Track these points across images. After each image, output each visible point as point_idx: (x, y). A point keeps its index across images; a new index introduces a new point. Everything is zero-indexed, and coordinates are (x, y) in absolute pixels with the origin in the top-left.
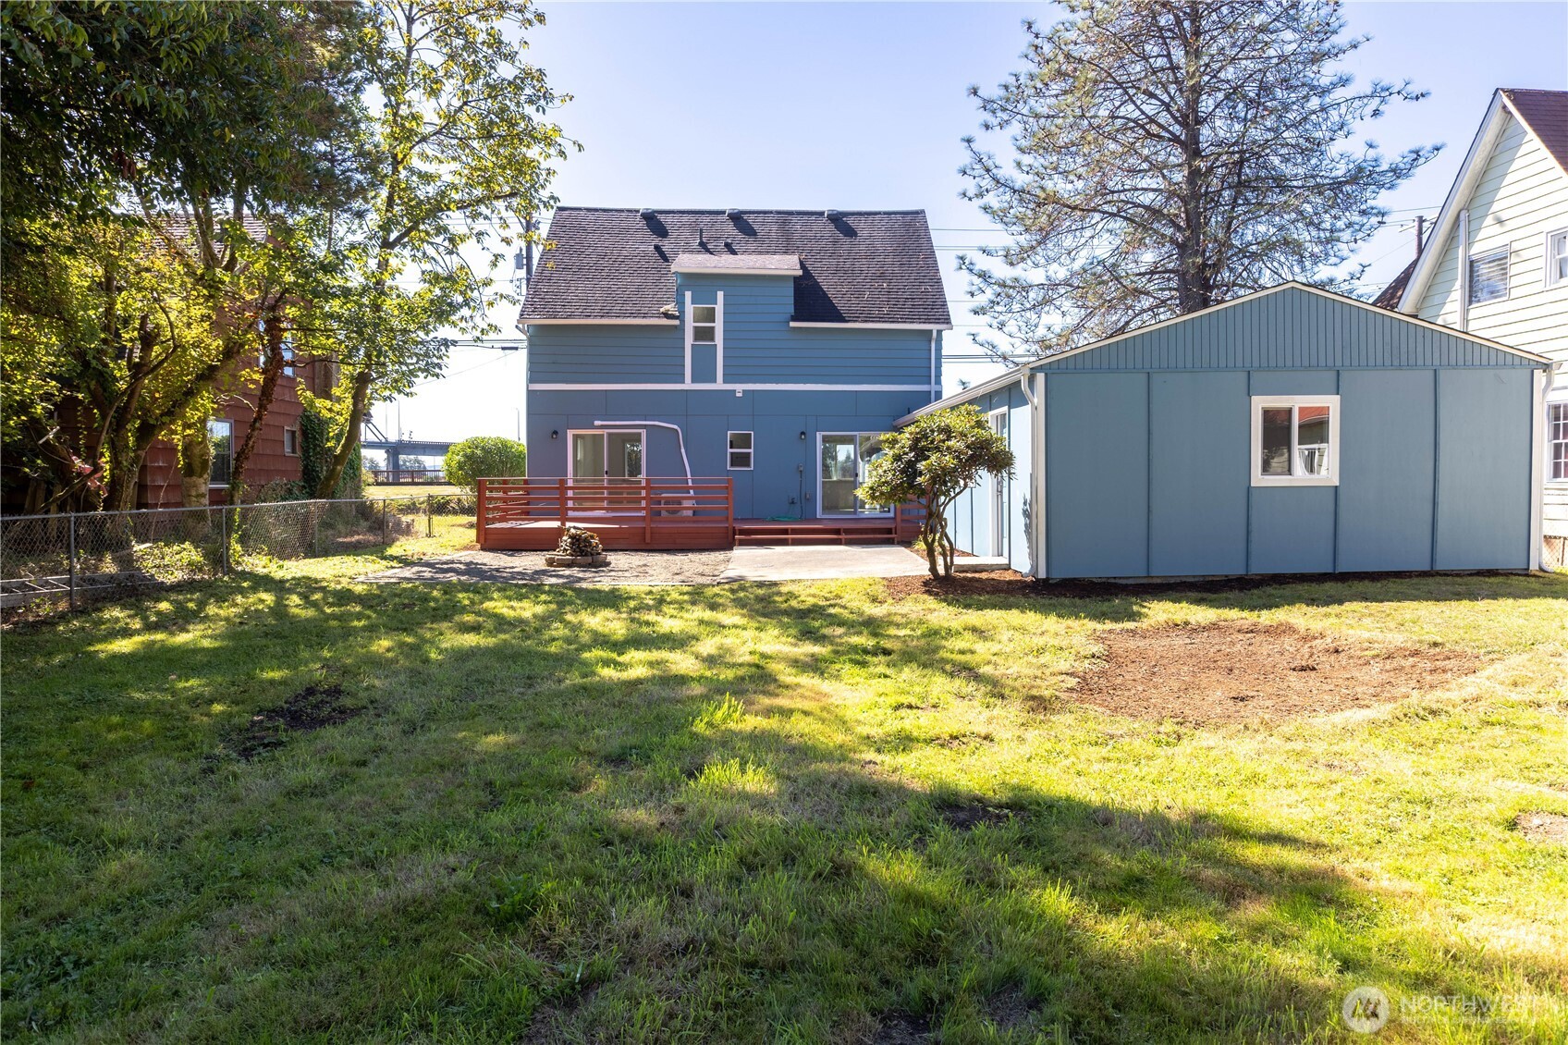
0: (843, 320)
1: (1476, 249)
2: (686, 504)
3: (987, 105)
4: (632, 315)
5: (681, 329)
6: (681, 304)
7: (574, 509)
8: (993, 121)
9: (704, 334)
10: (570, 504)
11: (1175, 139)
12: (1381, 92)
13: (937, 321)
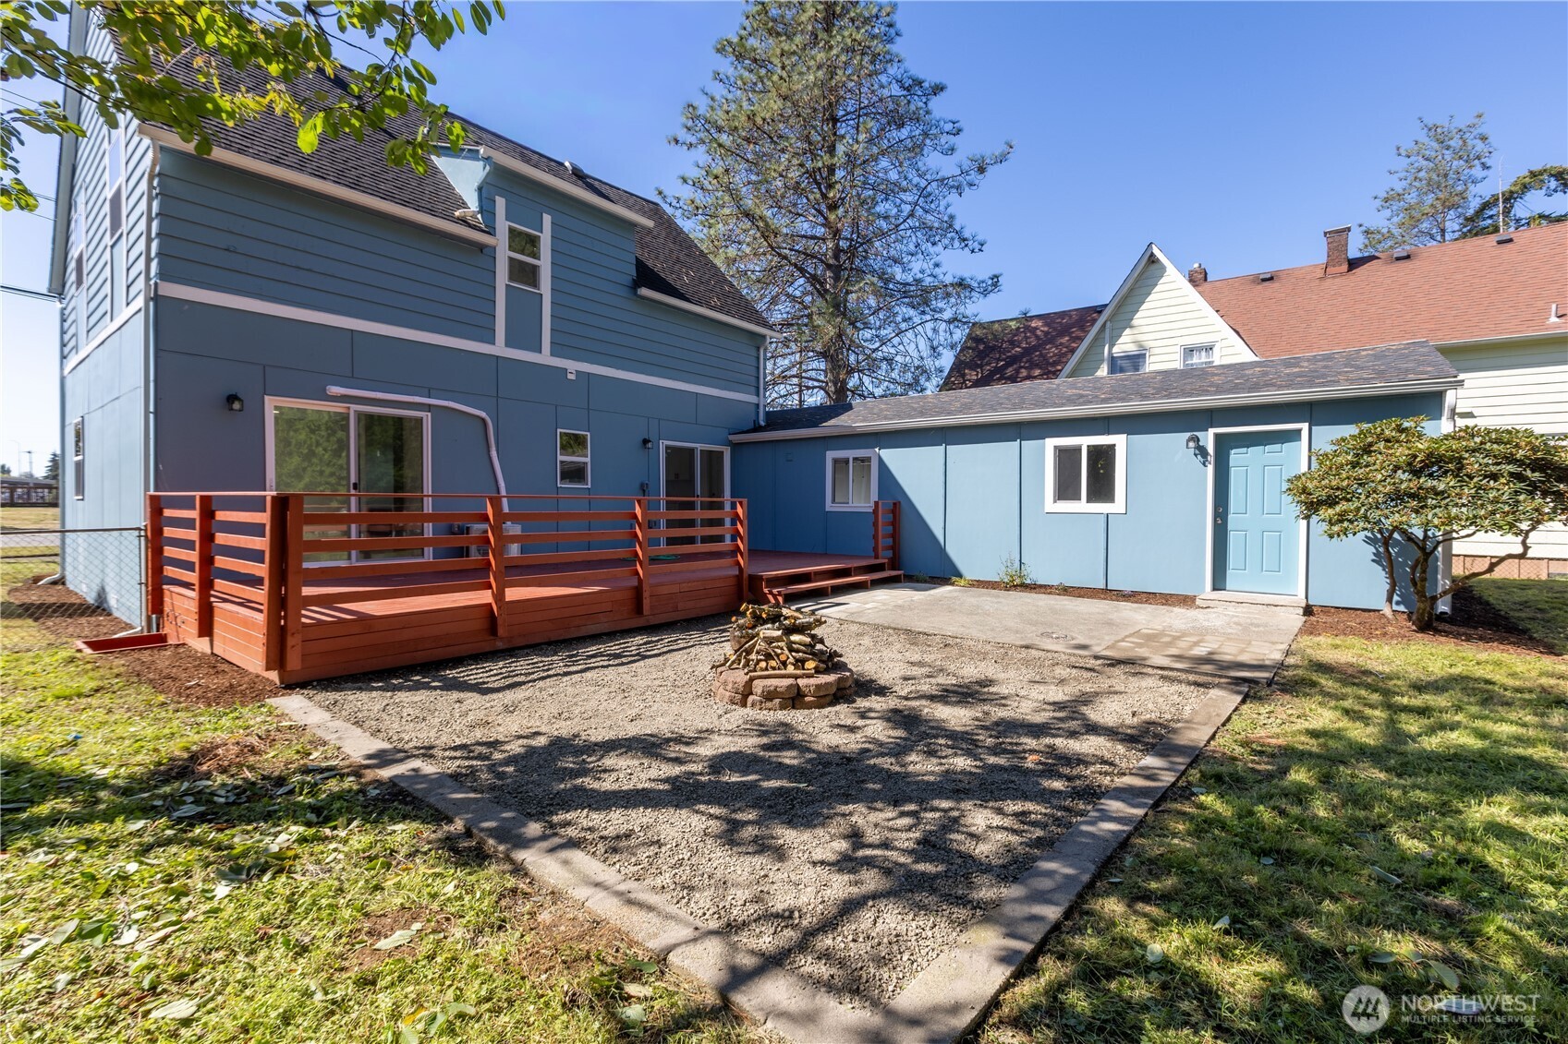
0: (690, 301)
1: (1115, 350)
6: (490, 211)
9: (524, 273)
13: (767, 327)
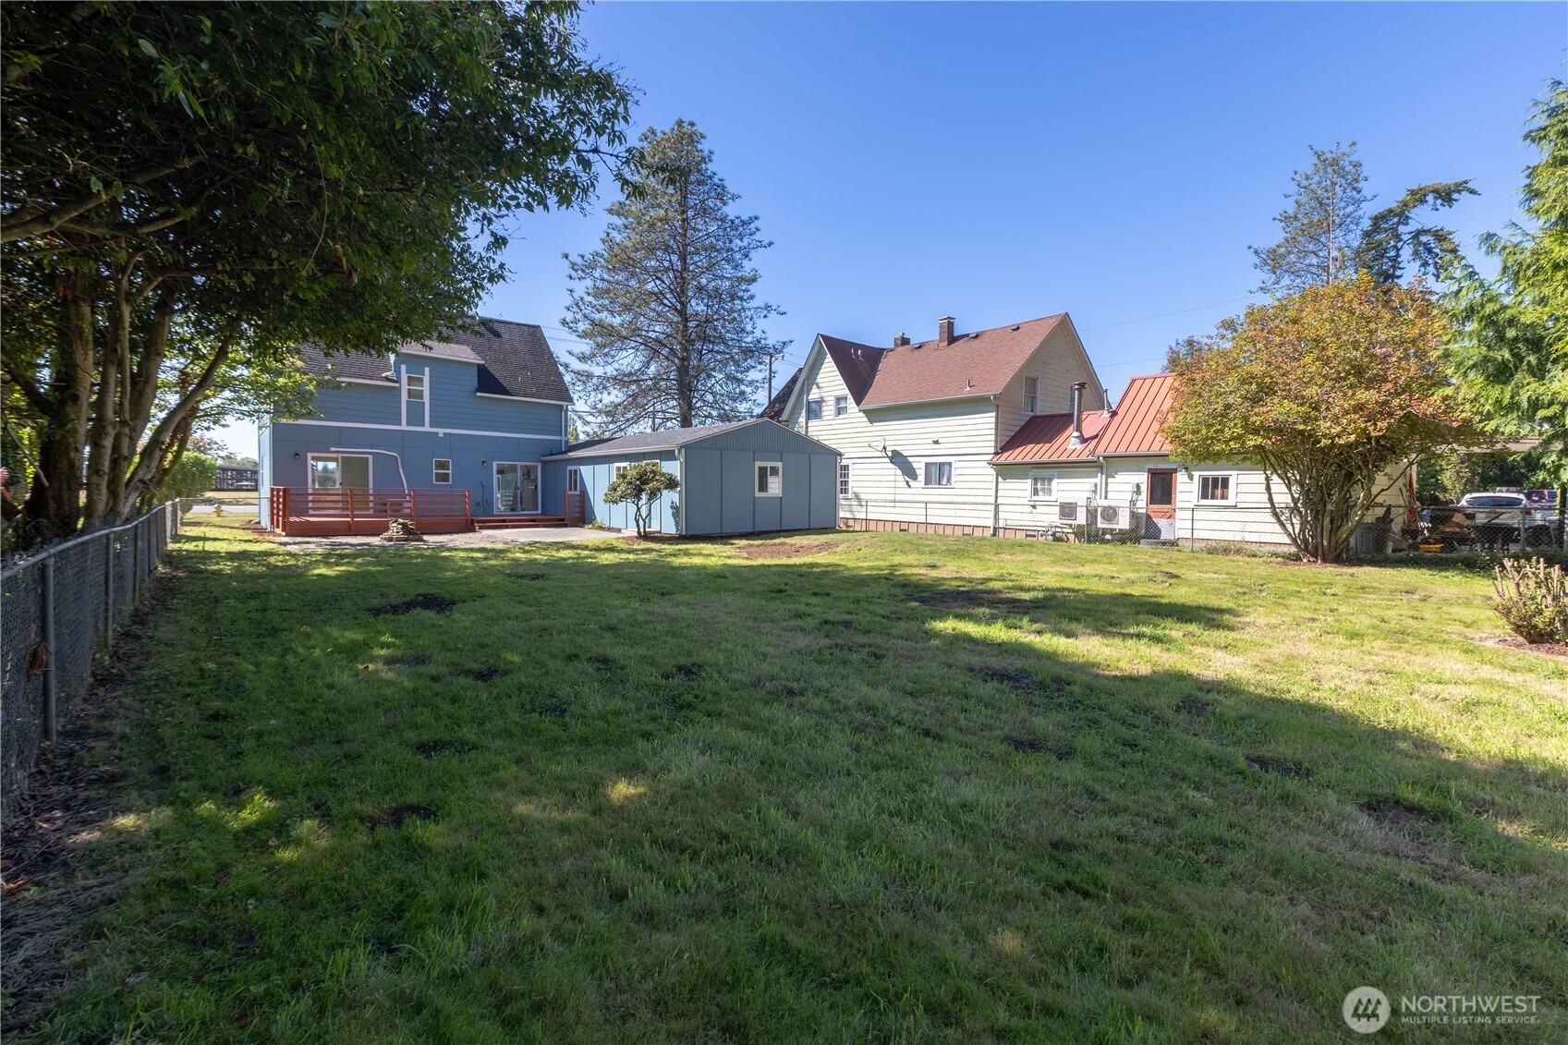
0: (509, 394)
1: (811, 396)
2: (406, 505)
3: (574, 266)
4: (360, 376)
5: (399, 389)
6: (398, 371)
7: (313, 509)
8: (574, 274)
9: (415, 394)
10: (310, 505)
11: (676, 309)
12: (768, 307)
13: (565, 400)
